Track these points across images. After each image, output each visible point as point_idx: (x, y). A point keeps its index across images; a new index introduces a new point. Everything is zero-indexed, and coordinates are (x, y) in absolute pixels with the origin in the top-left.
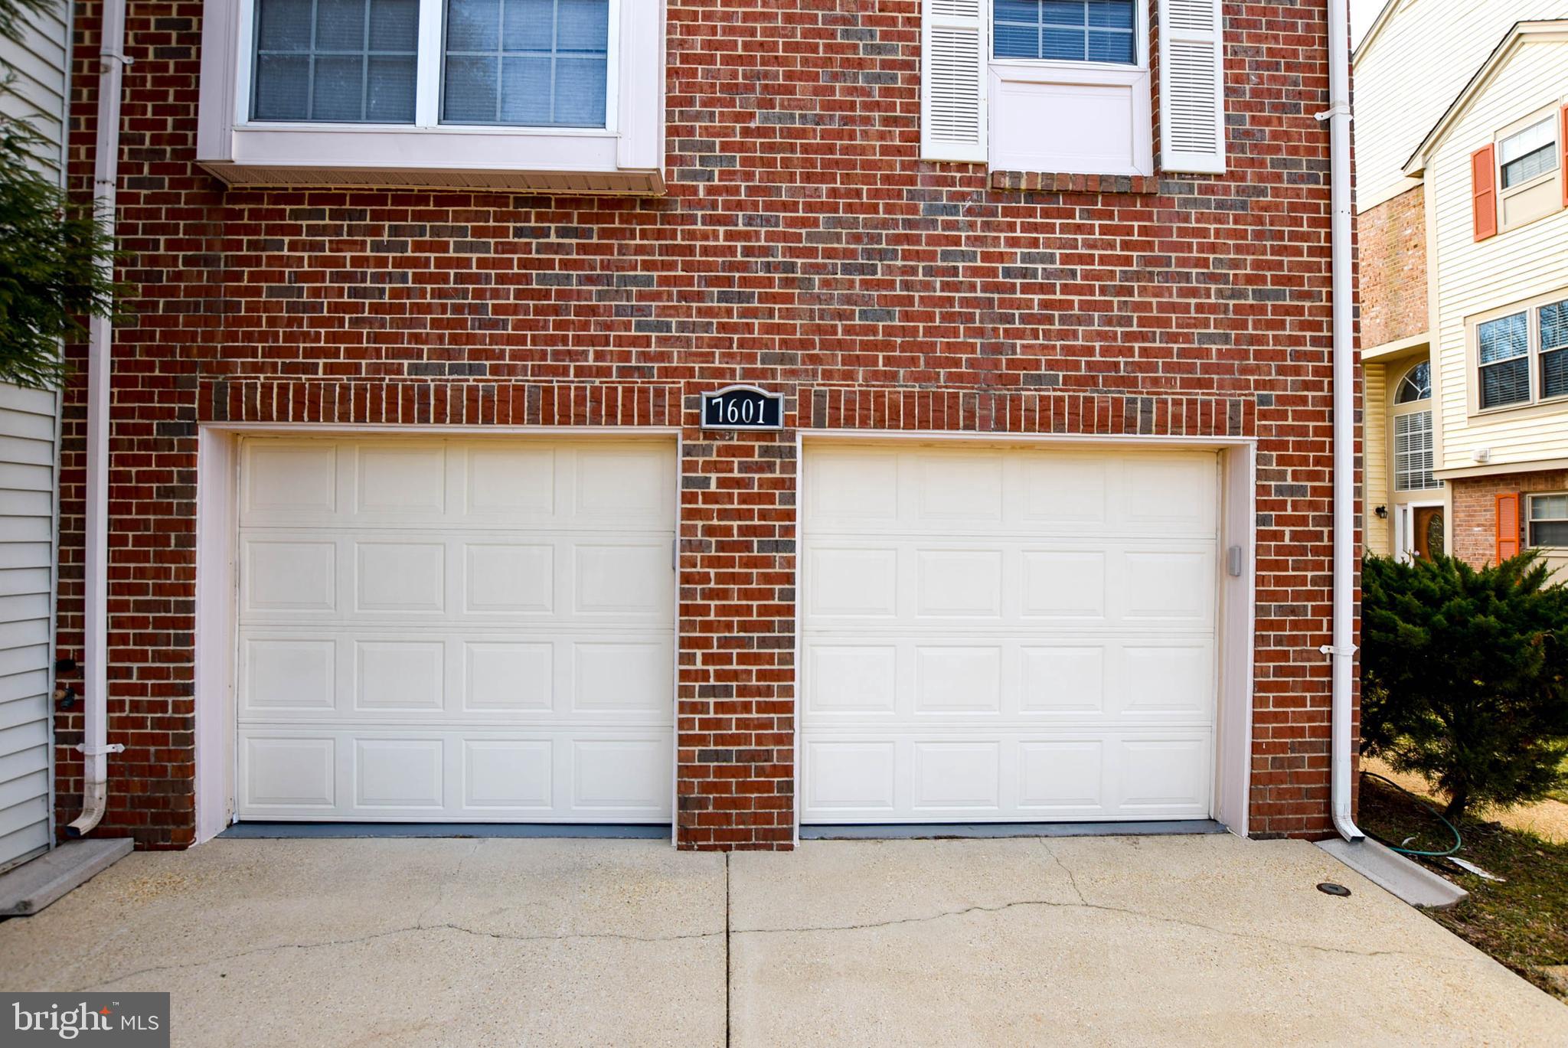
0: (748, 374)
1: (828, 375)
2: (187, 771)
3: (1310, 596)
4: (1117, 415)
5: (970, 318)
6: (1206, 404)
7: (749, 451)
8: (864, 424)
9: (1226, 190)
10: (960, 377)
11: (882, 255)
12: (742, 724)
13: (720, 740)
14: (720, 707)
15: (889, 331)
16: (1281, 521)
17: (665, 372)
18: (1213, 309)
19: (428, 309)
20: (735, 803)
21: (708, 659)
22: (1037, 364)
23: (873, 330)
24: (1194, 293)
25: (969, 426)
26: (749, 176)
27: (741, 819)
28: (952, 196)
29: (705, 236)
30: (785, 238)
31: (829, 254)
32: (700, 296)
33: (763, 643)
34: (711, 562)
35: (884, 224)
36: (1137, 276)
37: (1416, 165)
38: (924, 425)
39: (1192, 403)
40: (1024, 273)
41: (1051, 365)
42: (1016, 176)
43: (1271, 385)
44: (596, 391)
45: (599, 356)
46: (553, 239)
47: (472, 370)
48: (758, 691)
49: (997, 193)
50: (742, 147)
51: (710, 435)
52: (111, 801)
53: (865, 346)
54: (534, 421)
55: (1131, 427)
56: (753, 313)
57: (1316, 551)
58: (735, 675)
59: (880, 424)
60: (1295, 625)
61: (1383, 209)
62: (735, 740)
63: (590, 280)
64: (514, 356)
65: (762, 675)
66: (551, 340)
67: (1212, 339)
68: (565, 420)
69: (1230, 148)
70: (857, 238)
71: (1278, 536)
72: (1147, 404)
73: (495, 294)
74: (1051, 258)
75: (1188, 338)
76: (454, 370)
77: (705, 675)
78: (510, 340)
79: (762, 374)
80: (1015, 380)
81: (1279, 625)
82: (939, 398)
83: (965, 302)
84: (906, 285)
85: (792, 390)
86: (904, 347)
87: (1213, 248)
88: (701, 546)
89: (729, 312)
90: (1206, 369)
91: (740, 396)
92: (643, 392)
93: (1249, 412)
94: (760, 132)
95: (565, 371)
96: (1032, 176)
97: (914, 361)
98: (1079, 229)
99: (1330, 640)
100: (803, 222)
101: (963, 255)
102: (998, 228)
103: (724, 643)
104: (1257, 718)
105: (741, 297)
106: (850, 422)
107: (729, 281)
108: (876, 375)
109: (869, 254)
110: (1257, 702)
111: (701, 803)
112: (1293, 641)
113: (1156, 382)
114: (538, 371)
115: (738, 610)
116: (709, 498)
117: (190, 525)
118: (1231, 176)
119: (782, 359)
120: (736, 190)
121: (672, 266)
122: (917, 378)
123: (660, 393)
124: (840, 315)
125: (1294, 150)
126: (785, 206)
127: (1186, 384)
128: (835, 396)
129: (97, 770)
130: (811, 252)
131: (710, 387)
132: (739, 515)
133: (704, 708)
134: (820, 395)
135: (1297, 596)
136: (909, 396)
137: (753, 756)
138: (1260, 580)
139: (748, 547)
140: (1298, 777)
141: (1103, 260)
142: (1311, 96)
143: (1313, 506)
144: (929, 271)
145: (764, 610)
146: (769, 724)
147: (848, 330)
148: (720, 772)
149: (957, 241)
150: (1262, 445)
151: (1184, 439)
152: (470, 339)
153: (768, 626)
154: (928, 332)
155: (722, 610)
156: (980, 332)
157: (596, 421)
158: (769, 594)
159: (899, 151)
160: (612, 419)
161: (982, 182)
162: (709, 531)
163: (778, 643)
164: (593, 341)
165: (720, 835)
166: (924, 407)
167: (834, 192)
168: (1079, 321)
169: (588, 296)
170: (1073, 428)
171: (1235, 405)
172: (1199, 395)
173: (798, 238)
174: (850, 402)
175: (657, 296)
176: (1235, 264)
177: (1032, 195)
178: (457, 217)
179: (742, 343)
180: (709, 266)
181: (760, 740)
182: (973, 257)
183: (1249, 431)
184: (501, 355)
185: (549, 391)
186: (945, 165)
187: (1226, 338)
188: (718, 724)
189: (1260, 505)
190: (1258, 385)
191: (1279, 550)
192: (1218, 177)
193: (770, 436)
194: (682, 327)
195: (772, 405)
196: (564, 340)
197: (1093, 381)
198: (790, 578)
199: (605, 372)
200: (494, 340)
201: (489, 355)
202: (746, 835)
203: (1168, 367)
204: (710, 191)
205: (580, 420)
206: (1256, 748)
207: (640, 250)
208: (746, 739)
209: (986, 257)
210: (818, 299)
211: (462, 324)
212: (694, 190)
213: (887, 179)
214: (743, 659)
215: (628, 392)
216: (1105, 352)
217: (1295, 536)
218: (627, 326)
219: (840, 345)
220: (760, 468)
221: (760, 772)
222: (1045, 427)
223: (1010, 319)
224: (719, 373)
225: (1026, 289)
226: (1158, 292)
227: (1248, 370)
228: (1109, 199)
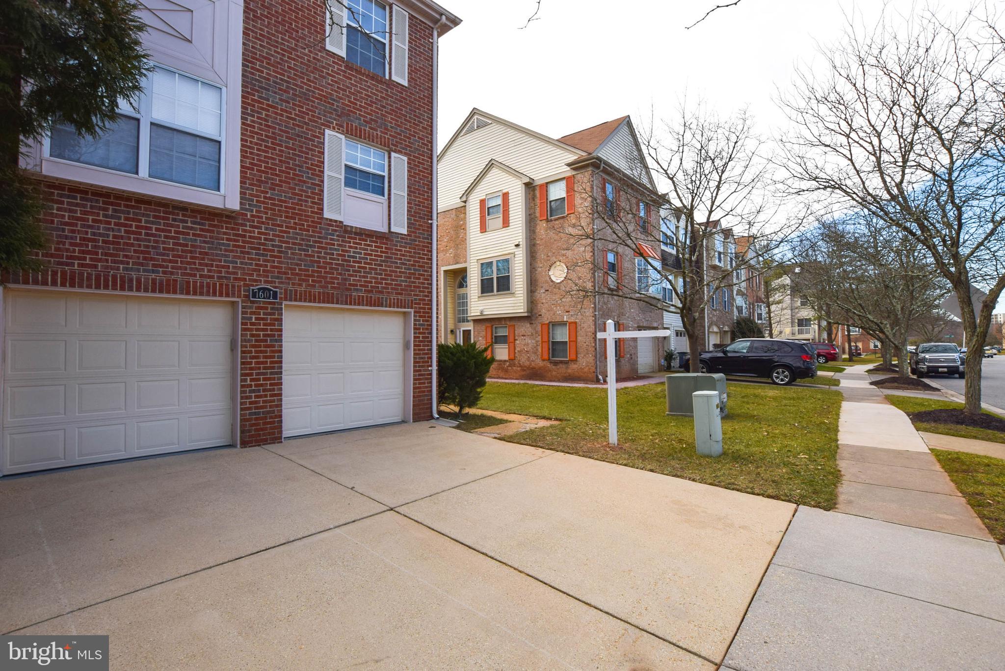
0: (266, 282)
1: (293, 284)
3: (426, 354)
4: (379, 302)
5: (338, 269)
6: (401, 300)
7: (266, 308)
8: (305, 301)
9: (407, 239)
10: (334, 288)
11: (311, 246)
12: (264, 402)
13: (256, 408)
14: (256, 397)
15: (313, 271)
16: (420, 333)
17: (236, 279)
18: (403, 273)
19: (132, 245)
20: (262, 429)
21: (252, 380)
22: (356, 285)
23: (308, 270)
24: (398, 268)
25: (337, 303)
26: (266, 213)
27: (264, 435)
28: (333, 230)
29: (250, 232)
30: (278, 236)
31: (294, 244)
32: (248, 253)
33: (271, 373)
34: (253, 346)
35: (312, 236)
36: (384, 261)
37: (464, 199)
38: (324, 302)
39: (398, 299)
40: (353, 257)
41: (361, 286)
42: (352, 227)
43: (417, 295)
44: (208, 285)
45: (209, 271)
46: (189, 224)
47: (153, 272)
48: (270, 390)
49: (346, 231)
50: (264, 203)
51: (253, 302)
53: (305, 275)
54: (182, 293)
56: (268, 261)
57: (428, 341)
58: (262, 385)
59: (310, 301)
60: (423, 362)
61: (454, 211)
62: (262, 407)
63: (205, 242)
64: (173, 268)
65: (271, 384)
66: (189, 263)
67: (403, 281)
68: (195, 294)
69: (408, 227)
70: (303, 240)
71: (419, 337)
72: (386, 299)
73: (164, 243)
74: (361, 253)
75: (397, 281)
76: (144, 271)
77: (251, 386)
78: (170, 261)
79: (271, 282)
80: (350, 289)
81: (419, 362)
82: (328, 294)
83: (336, 264)
84: (318, 257)
85: (281, 288)
86: (318, 277)
87: (403, 255)
88: (249, 341)
89: (259, 260)
90: (402, 290)
91: (264, 289)
92: (227, 285)
93: (412, 303)
94: (270, 198)
95: (195, 275)
96: (356, 228)
97: (321, 282)
98: (369, 245)
99: (431, 366)
100: (285, 232)
101: (336, 250)
102: (346, 242)
103: (258, 374)
104: (414, 388)
105: (263, 255)
106: (300, 300)
107: (259, 249)
108: (309, 285)
109: (307, 245)
110: (414, 384)
111: (249, 431)
112: (422, 366)
113: (389, 293)
114: (183, 274)
115: (262, 363)
116: (252, 324)
118: (408, 235)
119: (278, 278)
120: (262, 217)
121: (238, 241)
122: (321, 287)
123: (233, 286)
124: (297, 265)
125: (423, 230)
126: (279, 226)
127: (396, 294)
128: (296, 291)
130: (288, 243)
131: (253, 286)
132: (263, 330)
133: (250, 397)
134: (291, 291)
135: (423, 354)
136: (319, 293)
137: (268, 412)
138: (414, 350)
139: (266, 341)
140: (424, 404)
141: (375, 256)
142: (428, 216)
143: (427, 329)
144: (325, 253)
145: (272, 362)
146: (274, 401)
147: (300, 270)
148: (256, 419)
149: (334, 245)
150: (415, 312)
151: (396, 309)
152: (152, 259)
153: (273, 368)
154: (325, 272)
155: (257, 363)
156: (340, 274)
157: (208, 294)
158: (274, 357)
159: (317, 213)
160: (214, 294)
161: (341, 227)
162: (252, 335)
163: (276, 373)
164: (206, 265)
165: (256, 441)
166: (324, 297)
167: (295, 223)
168: (369, 273)
169: (204, 248)
170: (367, 305)
171: (408, 300)
172: (400, 297)
173: (283, 237)
174: (301, 294)
175: (232, 251)
176: (409, 260)
177: (356, 234)
178: (146, 209)
179: (264, 271)
180: (252, 243)
181: (271, 407)
182: (338, 250)
183: (412, 308)
184: (167, 267)
185: (188, 282)
186: (331, 220)
187: (406, 281)
188: (256, 402)
189: (415, 329)
190: (415, 295)
191: (419, 341)
192: (405, 235)
193: (274, 303)
194: (242, 263)
195: (275, 293)
196: (195, 263)
197: (372, 291)
198: (281, 351)
199: (213, 277)
200: (163, 260)
201: (161, 266)
202: (266, 440)
203: (392, 289)
204: (252, 216)
205: (201, 294)
206: (414, 397)
207: (225, 233)
208: (266, 407)
209: (343, 251)
210: (290, 258)
211: (149, 253)
212: (246, 215)
213: (313, 222)
214: (264, 379)
215: (221, 285)
216: (376, 283)
217: (423, 337)
218: (220, 261)
219: (297, 274)
220: (270, 314)
221: (271, 417)
222: (359, 304)
223: (349, 271)
224: (256, 281)
225: (354, 262)
226: (389, 267)
227: (412, 291)
228: (377, 237)
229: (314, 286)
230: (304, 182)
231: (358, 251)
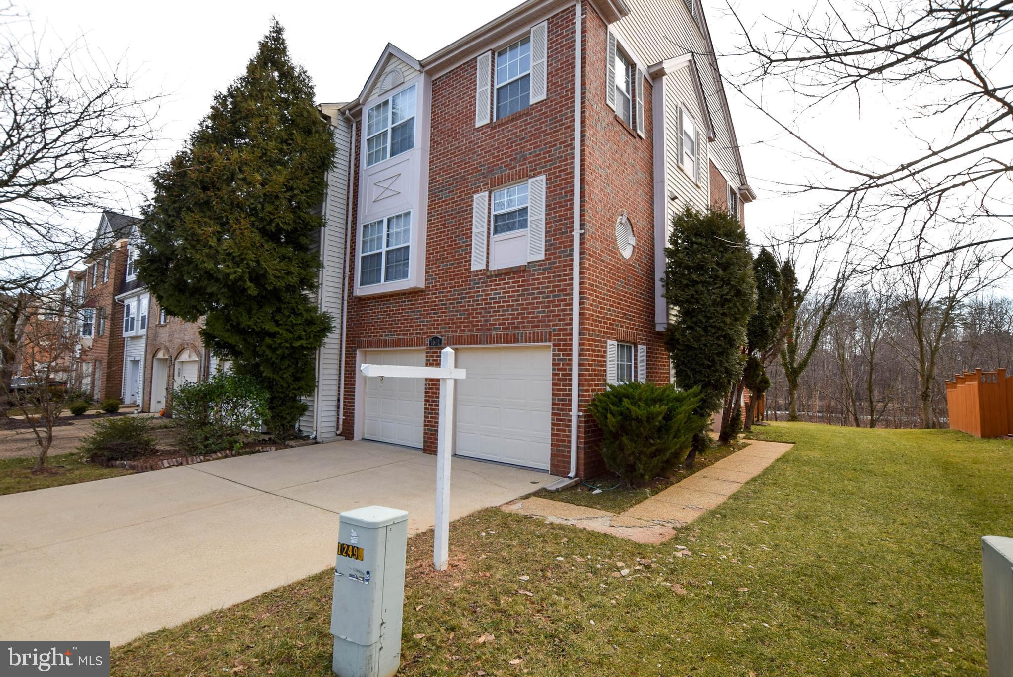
0: (437, 332)
1: (452, 331)
2: (354, 424)
4: (514, 338)
5: (482, 313)
6: (538, 333)
9: (545, 264)
10: (479, 330)
11: (464, 298)
12: (435, 422)
13: (431, 426)
14: (431, 418)
15: (465, 318)
16: (559, 370)
17: (423, 333)
18: (541, 303)
19: (387, 321)
20: (433, 443)
21: (429, 405)
22: (496, 325)
23: (461, 319)
24: (536, 298)
25: (481, 343)
26: (439, 281)
27: (431, 446)
28: (479, 279)
29: (431, 298)
30: (445, 296)
31: (454, 299)
32: (430, 313)
35: (464, 289)
39: (534, 333)
40: (494, 298)
43: (556, 325)
45: (413, 330)
46: (407, 303)
47: (393, 335)
49: (488, 277)
50: (438, 274)
51: (430, 348)
52: (343, 429)
53: (460, 323)
55: (518, 342)
56: (439, 317)
60: (563, 405)
62: (433, 426)
63: (412, 312)
64: (400, 331)
66: (405, 327)
67: (539, 312)
69: (546, 251)
70: (459, 294)
71: (558, 375)
72: (522, 334)
73: (397, 317)
74: (500, 293)
75: (533, 313)
76: (391, 335)
78: (399, 327)
79: (440, 332)
80: (491, 329)
81: (559, 404)
82: (474, 336)
83: (480, 308)
84: (469, 305)
85: (445, 336)
86: (467, 323)
87: (541, 284)
89: (435, 317)
90: (538, 322)
91: (435, 338)
92: (420, 338)
93: (550, 335)
94: (442, 270)
95: (408, 334)
97: (469, 326)
99: (571, 411)
100: (449, 292)
101: (481, 295)
102: (488, 286)
104: (552, 435)
105: (437, 313)
107: (435, 309)
108: (462, 330)
109: (461, 298)
110: (552, 430)
111: (426, 442)
112: (562, 410)
113: (524, 327)
114: (403, 334)
116: (430, 364)
117: (355, 371)
118: (547, 259)
119: (444, 328)
120: (437, 285)
121: (425, 306)
122: (470, 331)
124: (455, 315)
126: (446, 288)
127: (533, 327)
128: (453, 337)
129: (341, 422)
130: (450, 299)
131: (431, 336)
133: (428, 417)
134: (450, 337)
135: (564, 395)
136: (468, 336)
138: (553, 389)
142: (571, 228)
143: (568, 365)
144: (473, 301)
147: (456, 319)
148: (431, 434)
149: (479, 292)
150: (554, 345)
151: (533, 344)
152: (393, 328)
154: (473, 318)
155: (432, 393)
156: (483, 317)
157: (412, 346)
159: (467, 269)
160: (415, 345)
161: (485, 274)
164: (412, 326)
165: (428, 451)
166: (471, 339)
167: (455, 283)
168: (506, 311)
169: (412, 315)
170: (504, 343)
171: (546, 332)
172: (536, 330)
173: (448, 296)
174: (456, 338)
175: (423, 314)
176: (547, 287)
177: (496, 276)
179: (437, 325)
180: (432, 306)
182: (483, 295)
183: (550, 341)
184: (398, 331)
185: (405, 339)
186: (477, 271)
187: (544, 312)
188: (431, 422)
189: (553, 365)
190: (553, 326)
191: (559, 380)
192: (543, 260)
193: (441, 348)
194: (427, 321)
195: (441, 340)
196: (408, 327)
197: (510, 328)
199: (414, 334)
200: (397, 327)
201: (396, 331)
203: (528, 322)
204: (433, 286)
205: (410, 346)
207: (420, 303)
208: (435, 426)
209: (486, 295)
210: (451, 311)
211: (392, 324)
212: (430, 287)
213: (465, 277)
215: (417, 338)
217: (563, 375)
218: (418, 322)
219: (455, 323)
222: (497, 342)
223: (490, 312)
224: (432, 332)
225: (494, 303)
226: (526, 299)
227: (549, 321)
228: (515, 273)
229: (464, 331)
230: (461, 247)
231: (497, 292)
